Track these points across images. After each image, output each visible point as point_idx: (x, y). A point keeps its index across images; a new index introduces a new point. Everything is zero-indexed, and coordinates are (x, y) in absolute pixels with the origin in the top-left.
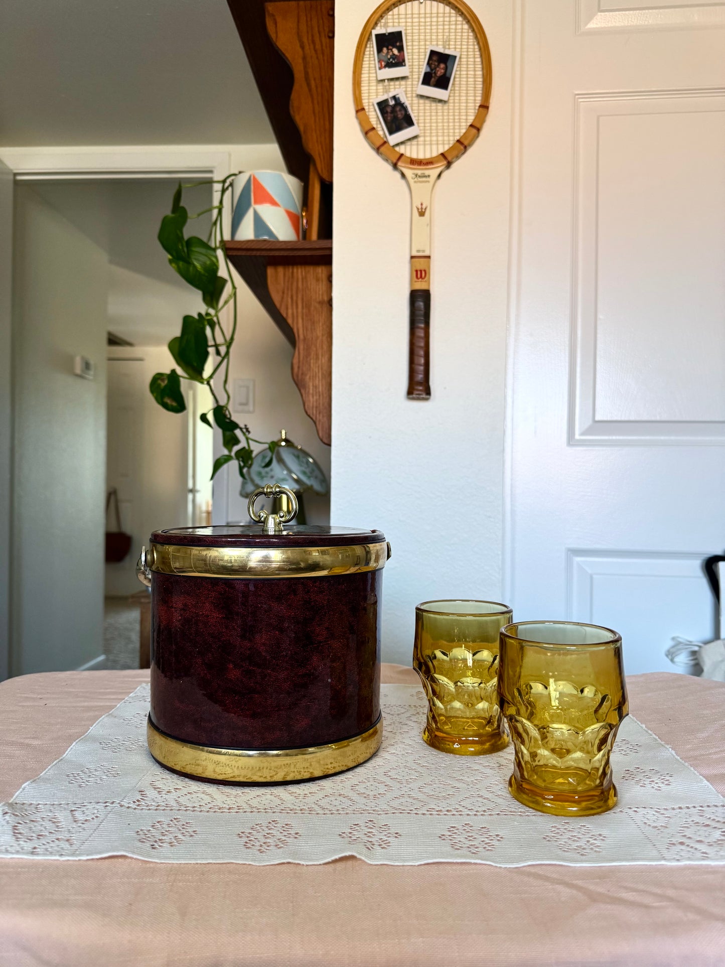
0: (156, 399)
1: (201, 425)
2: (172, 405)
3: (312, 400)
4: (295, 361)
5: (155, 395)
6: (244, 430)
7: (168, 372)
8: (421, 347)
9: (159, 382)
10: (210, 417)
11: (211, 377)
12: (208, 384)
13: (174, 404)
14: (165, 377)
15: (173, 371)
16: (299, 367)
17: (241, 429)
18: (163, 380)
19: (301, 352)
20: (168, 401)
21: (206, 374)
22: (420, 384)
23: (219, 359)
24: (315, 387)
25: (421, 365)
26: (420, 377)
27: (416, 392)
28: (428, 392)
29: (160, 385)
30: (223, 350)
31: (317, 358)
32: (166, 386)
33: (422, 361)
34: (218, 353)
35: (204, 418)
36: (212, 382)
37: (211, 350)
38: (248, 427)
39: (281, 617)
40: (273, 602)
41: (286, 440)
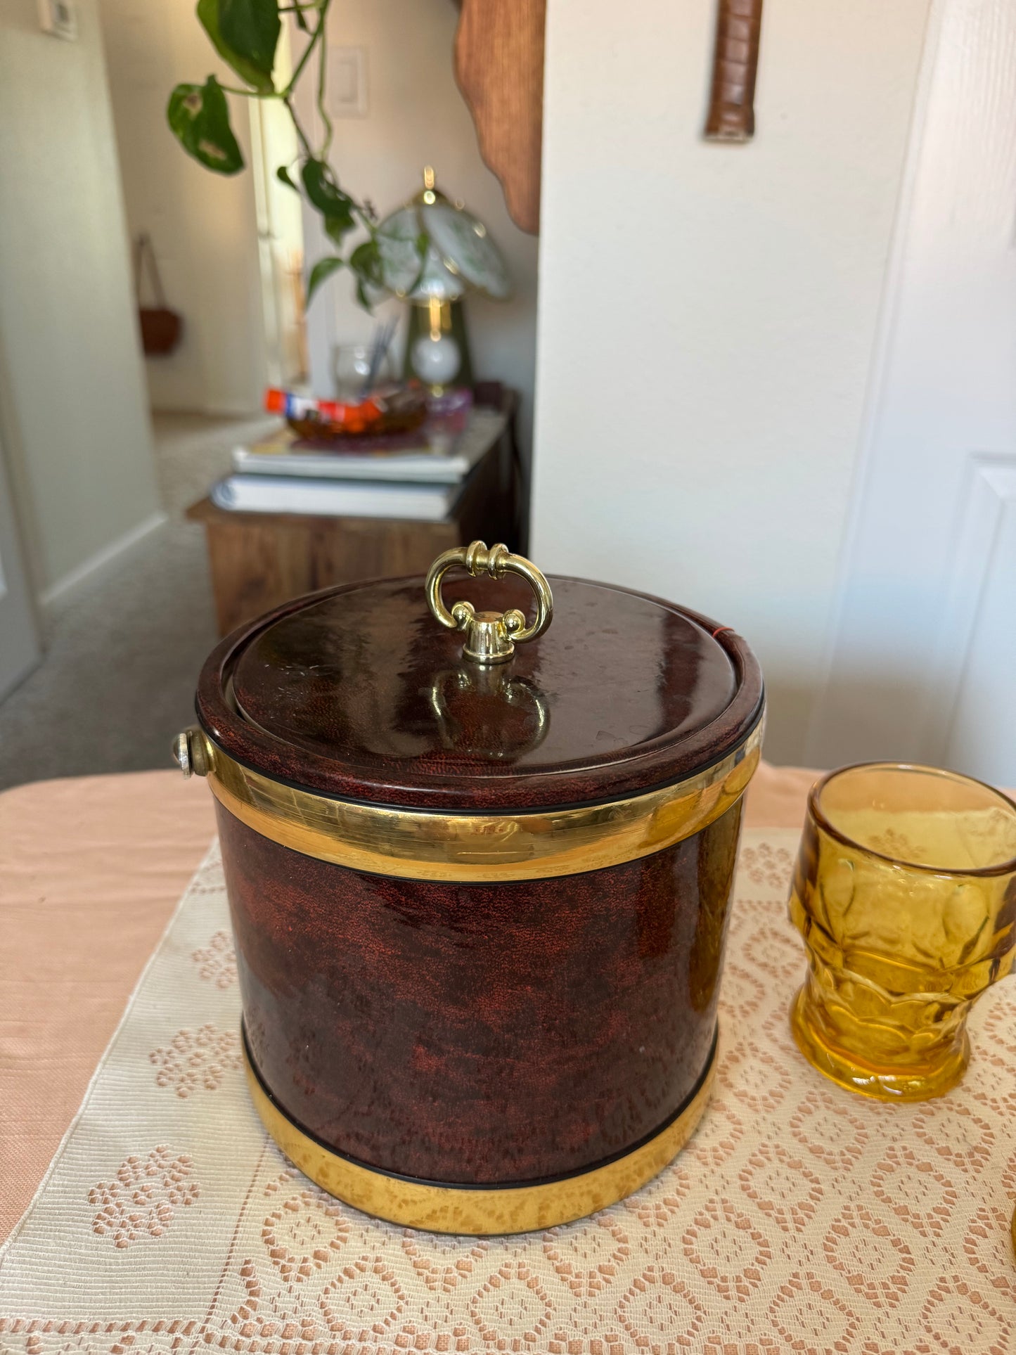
0: (184, 142)
1: (278, 188)
2: (216, 160)
3: (497, 133)
4: (463, 40)
5: (181, 134)
6: (365, 212)
7: (201, 81)
8: (742, 17)
9: (185, 105)
10: (294, 174)
11: (290, 88)
12: (286, 101)
13: (221, 156)
14: (196, 93)
15: (212, 79)
16: (470, 56)
17: (358, 208)
18: (192, 101)
19: (476, 18)
20: (208, 148)
21: (281, 75)
22: (734, 107)
23: (305, 38)
24: (504, 102)
25: (738, 62)
26: (735, 91)
27: (726, 128)
28: (749, 126)
29: (186, 112)
30: (311, 17)
31: (508, 35)
32: (200, 115)
33: (743, 51)
34: (302, 23)
35: (282, 174)
36: (293, 100)
37: (284, 17)
38: (373, 205)
39: (539, 957)
40: (518, 928)
41: (436, 192)
